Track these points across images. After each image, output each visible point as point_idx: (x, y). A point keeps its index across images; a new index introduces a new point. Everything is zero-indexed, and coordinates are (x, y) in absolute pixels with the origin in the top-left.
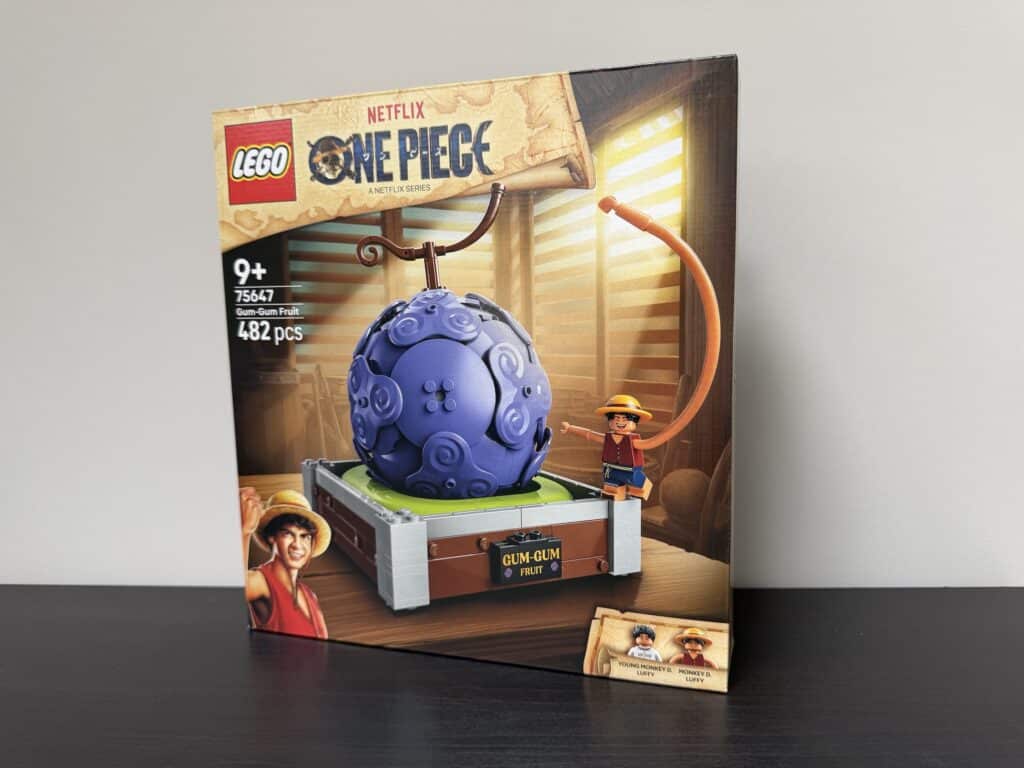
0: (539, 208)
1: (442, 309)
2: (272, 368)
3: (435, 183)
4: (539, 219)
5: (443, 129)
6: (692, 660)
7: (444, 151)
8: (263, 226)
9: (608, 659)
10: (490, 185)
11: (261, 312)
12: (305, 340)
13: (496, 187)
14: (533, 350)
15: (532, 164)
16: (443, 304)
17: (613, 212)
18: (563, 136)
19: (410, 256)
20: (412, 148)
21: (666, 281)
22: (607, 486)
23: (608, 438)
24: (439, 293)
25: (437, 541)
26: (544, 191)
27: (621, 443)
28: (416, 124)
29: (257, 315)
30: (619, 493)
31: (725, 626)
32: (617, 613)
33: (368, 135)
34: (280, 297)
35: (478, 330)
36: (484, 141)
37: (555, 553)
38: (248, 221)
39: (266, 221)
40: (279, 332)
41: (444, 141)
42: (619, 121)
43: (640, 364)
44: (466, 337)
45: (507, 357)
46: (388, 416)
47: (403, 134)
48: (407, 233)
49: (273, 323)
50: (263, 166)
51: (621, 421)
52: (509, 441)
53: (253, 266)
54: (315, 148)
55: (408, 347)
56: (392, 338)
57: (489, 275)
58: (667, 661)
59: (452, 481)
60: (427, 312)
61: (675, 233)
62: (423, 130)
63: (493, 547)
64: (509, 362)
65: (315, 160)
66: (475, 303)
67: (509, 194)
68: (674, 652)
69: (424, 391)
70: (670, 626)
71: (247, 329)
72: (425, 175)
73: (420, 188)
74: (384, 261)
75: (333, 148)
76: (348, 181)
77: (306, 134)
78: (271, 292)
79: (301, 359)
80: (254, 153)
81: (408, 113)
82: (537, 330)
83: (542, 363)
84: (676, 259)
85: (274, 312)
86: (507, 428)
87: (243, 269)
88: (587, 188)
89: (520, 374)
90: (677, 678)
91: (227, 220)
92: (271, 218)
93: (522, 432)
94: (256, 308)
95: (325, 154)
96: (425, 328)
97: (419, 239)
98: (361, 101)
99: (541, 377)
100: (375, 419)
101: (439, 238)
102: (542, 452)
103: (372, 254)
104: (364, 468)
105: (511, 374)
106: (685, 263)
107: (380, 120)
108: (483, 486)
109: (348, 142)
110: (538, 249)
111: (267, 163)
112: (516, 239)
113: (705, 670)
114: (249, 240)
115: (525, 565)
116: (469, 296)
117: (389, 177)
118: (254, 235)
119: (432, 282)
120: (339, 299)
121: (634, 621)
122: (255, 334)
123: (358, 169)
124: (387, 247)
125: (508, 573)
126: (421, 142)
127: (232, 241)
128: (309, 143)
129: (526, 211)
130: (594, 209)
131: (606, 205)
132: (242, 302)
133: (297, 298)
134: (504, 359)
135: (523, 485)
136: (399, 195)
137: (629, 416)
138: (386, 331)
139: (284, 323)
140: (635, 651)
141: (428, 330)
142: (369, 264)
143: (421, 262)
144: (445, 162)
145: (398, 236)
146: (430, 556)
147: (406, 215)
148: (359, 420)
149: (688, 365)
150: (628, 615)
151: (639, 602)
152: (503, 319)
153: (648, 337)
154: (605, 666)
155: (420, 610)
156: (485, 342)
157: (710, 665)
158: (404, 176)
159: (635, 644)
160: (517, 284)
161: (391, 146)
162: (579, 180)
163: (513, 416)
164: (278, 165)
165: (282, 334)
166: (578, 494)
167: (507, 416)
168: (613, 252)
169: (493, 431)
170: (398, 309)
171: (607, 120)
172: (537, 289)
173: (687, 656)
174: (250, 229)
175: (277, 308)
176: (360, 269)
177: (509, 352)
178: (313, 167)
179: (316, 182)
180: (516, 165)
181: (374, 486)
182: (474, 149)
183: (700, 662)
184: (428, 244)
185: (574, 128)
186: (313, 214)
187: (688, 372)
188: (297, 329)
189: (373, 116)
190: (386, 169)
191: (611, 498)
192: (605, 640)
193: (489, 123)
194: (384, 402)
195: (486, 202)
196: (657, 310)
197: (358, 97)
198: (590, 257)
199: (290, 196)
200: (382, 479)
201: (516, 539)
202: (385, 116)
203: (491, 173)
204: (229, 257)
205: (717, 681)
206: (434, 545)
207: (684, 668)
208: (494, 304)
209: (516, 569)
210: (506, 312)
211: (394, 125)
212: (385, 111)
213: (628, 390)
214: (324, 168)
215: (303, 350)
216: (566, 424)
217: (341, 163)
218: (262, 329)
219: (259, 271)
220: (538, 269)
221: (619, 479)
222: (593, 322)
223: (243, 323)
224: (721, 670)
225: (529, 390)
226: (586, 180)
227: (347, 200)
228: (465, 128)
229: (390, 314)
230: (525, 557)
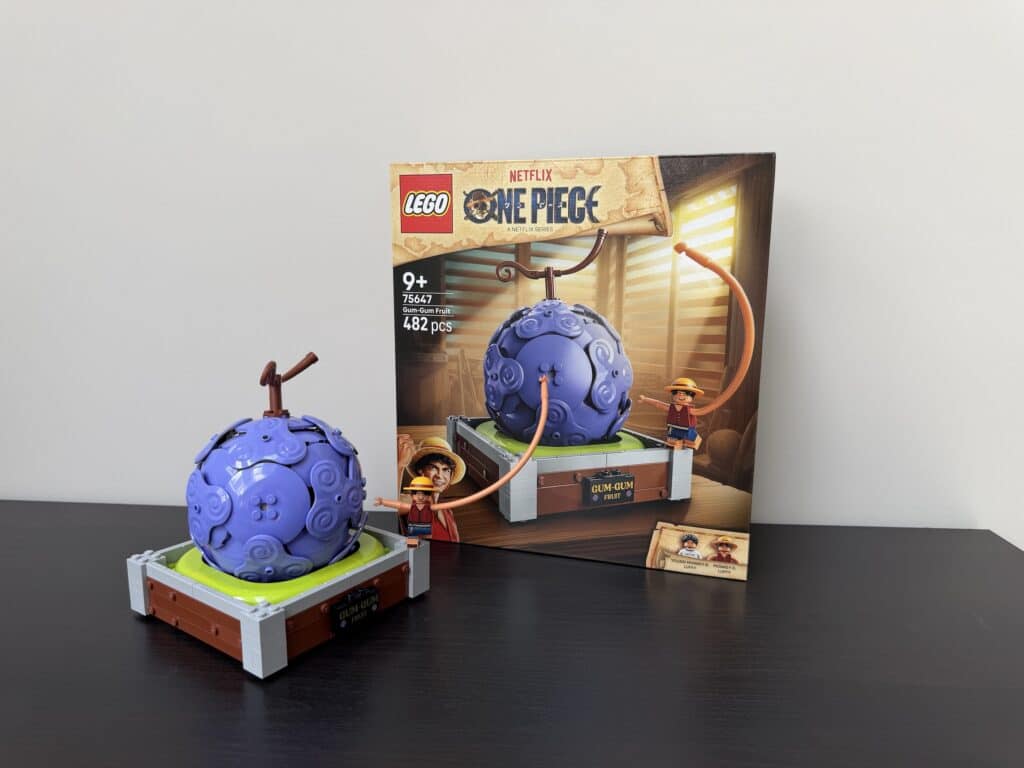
0: (631, 248)
1: (556, 315)
2: (427, 351)
3: (556, 226)
4: (631, 255)
5: (565, 190)
6: (723, 557)
7: (564, 205)
8: (427, 250)
9: (664, 557)
10: (596, 231)
11: (422, 310)
12: (454, 331)
13: (601, 232)
14: (621, 345)
15: (628, 217)
16: (556, 310)
17: (684, 253)
18: (652, 199)
19: (535, 276)
20: (541, 201)
21: (719, 302)
22: (669, 439)
23: (672, 407)
24: (554, 302)
25: (543, 475)
26: (635, 236)
27: (682, 410)
28: (545, 185)
29: (419, 313)
30: (678, 444)
31: (747, 535)
32: (672, 526)
33: (509, 190)
34: (437, 301)
35: (582, 329)
36: (594, 199)
37: (630, 485)
38: (413, 244)
39: (430, 247)
40: (435, 325)
41: (565, 198)
42: (691, 192)
43: (697, 358)
44: (572, 334)
45: (602, 348)
46: (514, 386)
47: (535, 191)
48: (534, 260)
49: (431, 319)
50: (428, 207)
51: (682, 396)
52: (599, 406)
53: (417, 278)
54: (469, 197)
55: (529, 340)
56: (518, 332)
57: (592, 292)
58: (705, 559)
59: (558, 433)
60: (545, 315)
61: (727, 269)
62: (550, 190)
63: (586, 481)
64: (603, 353)
65: (469, 205)
66: (580, 310)
67: (609, 237)
68: (710, 552)
69: (541, 371)
70: (710, 535)
71: (410, 322)
72: (549, 220)
73: (547, 229)
74: (516, 279)
75: (483, 197)
76: (492, 221)
77: (462, 187)
78: (430, 297)
79: (450, 345)
80: (422, 197)
81: (540, 176)
82: (624, 331)
83: (627, 353)
84: (727, 288)
85: (431, 311)
86: (599, 397)
87: (409, 280)
88: (667, 235)
89: (611, 361)
90: (712, 570)
91: (400, 244)
92: (433, 244)
93: (610, 401)
94: (418, 308)
95: (477, 201)
96: (543, 326)
97: (542, 265)
98: (506, 166)
99: (626, 363)
100: (502, 389)
101: (556, 264)
102: (624, 415)
103: (507, 274)
104: (492, 423)
105: (604, 362)
106: (733, 290)
107: (519, 180)
108: (580, 438)
109: (494, 194)
110: (629, 276)
111: (432, 204)
112: (613, 269)
113: (731, 565)
114: (415, 259)
115: (608, 492)
116: (577, 306)
117: (523, 221)
118: (420, 255)
119: (550, 294)
120: (481, 304)
121: (683, 531)
122: (416, 326)
123: (500, 214)
124: (518, 269)
125: (595, 498)
126: (549, 198)
127: (403, 259)
128: (464, 193)
129: (621, 250)
130: (671, 250)
131: (679, 248)
132: (407, 302)
133: (449, 302)
134: (600, 351)
135: (610, 438)
136: (529, 233)
137: (688, 392)
138: (514, 328)
139: (439, 320)
140: (684, 551)
141: (545, 328)
142: (505, 281)
143: (542, 281)
144: (565, 213)
145: (527, 262)
146: (538, 485)
147: (534, 248)
148: (491, 389)
149: (731, 359)
150: (680, 527)
151: (689, 518)
152: (601, 322)
153: (704, 339)
154: (662, 562)
155: (529, 522)
156: (586, 338)
157: (735, 562)
158: (534, 220)
159: (683, 547)
160: (612, 299)
161: (526, 199)
162: (661, 229)
163: (605, 389)
164: (440, 207)
165: (436, 327)
166: (648, 444)
167: (600, 390)
168: (683, 280)
169: (589, 400)
170: (524, 313)
171: (682, 191)
172: (627, 303)
173: (720, 555)
174: (416, 251)
175: (434, 308)
176: (496, 283)
177: (603, 346)
178: (467, 210)
179: (469, 221)
180: (616, 217)
181: (500, 436)
182: (586, 205)
183: (729, 559)
184: (548, 269)
185: (660, 195)
186: (465, 243)
187: (730, 365)
188: (449, 324)
189: (514, 177)
190: (521, 215)
191: (672, 448)
192: (662, 544)
193: (599, 187)
194: (510, 378)
195: (593, 241)
196: (711, 321)
197: (505, 163)
198: (667, 283)
199: (449, 230)
200: (505, 431)
201: (601, 475)
202: (523, 177)
203: (597, 222)
204: (399, 271)
205: (740, 573)
206: (542, 478)
207: (717, 563)
208: (596, 313)
209: (601, 495)
210: (603, 318)
211: (529, 185)
212: (523, 174)
213: (688, 374)
214: (475, 212)
215: (451, 339)
216: (642, 397)
217: (488, 208)
218: (421, 323)
219: (422, 282)
220: (628, 290)
221: (678, 435)
222: (665, 327)
223: (407, 318)
224: (742, 565)
225: (617, 373)
226: (666, 231)
227: (491, 235)
228: (581, 190)
229: (518, 316)
230: (608, 487)
